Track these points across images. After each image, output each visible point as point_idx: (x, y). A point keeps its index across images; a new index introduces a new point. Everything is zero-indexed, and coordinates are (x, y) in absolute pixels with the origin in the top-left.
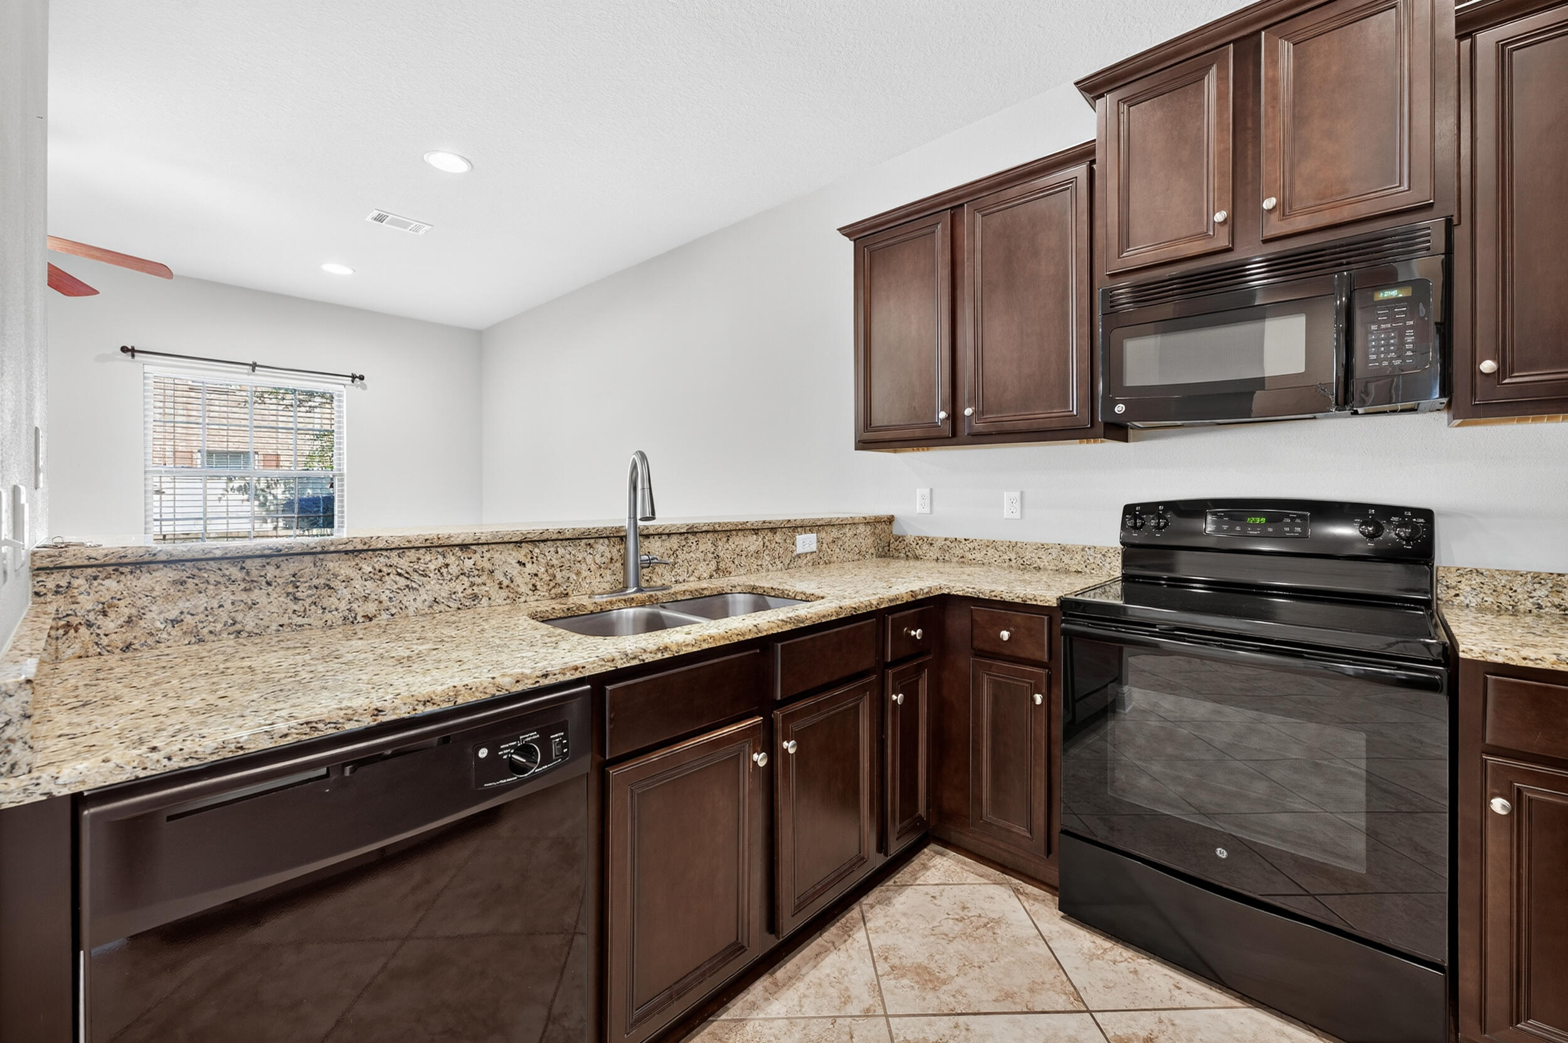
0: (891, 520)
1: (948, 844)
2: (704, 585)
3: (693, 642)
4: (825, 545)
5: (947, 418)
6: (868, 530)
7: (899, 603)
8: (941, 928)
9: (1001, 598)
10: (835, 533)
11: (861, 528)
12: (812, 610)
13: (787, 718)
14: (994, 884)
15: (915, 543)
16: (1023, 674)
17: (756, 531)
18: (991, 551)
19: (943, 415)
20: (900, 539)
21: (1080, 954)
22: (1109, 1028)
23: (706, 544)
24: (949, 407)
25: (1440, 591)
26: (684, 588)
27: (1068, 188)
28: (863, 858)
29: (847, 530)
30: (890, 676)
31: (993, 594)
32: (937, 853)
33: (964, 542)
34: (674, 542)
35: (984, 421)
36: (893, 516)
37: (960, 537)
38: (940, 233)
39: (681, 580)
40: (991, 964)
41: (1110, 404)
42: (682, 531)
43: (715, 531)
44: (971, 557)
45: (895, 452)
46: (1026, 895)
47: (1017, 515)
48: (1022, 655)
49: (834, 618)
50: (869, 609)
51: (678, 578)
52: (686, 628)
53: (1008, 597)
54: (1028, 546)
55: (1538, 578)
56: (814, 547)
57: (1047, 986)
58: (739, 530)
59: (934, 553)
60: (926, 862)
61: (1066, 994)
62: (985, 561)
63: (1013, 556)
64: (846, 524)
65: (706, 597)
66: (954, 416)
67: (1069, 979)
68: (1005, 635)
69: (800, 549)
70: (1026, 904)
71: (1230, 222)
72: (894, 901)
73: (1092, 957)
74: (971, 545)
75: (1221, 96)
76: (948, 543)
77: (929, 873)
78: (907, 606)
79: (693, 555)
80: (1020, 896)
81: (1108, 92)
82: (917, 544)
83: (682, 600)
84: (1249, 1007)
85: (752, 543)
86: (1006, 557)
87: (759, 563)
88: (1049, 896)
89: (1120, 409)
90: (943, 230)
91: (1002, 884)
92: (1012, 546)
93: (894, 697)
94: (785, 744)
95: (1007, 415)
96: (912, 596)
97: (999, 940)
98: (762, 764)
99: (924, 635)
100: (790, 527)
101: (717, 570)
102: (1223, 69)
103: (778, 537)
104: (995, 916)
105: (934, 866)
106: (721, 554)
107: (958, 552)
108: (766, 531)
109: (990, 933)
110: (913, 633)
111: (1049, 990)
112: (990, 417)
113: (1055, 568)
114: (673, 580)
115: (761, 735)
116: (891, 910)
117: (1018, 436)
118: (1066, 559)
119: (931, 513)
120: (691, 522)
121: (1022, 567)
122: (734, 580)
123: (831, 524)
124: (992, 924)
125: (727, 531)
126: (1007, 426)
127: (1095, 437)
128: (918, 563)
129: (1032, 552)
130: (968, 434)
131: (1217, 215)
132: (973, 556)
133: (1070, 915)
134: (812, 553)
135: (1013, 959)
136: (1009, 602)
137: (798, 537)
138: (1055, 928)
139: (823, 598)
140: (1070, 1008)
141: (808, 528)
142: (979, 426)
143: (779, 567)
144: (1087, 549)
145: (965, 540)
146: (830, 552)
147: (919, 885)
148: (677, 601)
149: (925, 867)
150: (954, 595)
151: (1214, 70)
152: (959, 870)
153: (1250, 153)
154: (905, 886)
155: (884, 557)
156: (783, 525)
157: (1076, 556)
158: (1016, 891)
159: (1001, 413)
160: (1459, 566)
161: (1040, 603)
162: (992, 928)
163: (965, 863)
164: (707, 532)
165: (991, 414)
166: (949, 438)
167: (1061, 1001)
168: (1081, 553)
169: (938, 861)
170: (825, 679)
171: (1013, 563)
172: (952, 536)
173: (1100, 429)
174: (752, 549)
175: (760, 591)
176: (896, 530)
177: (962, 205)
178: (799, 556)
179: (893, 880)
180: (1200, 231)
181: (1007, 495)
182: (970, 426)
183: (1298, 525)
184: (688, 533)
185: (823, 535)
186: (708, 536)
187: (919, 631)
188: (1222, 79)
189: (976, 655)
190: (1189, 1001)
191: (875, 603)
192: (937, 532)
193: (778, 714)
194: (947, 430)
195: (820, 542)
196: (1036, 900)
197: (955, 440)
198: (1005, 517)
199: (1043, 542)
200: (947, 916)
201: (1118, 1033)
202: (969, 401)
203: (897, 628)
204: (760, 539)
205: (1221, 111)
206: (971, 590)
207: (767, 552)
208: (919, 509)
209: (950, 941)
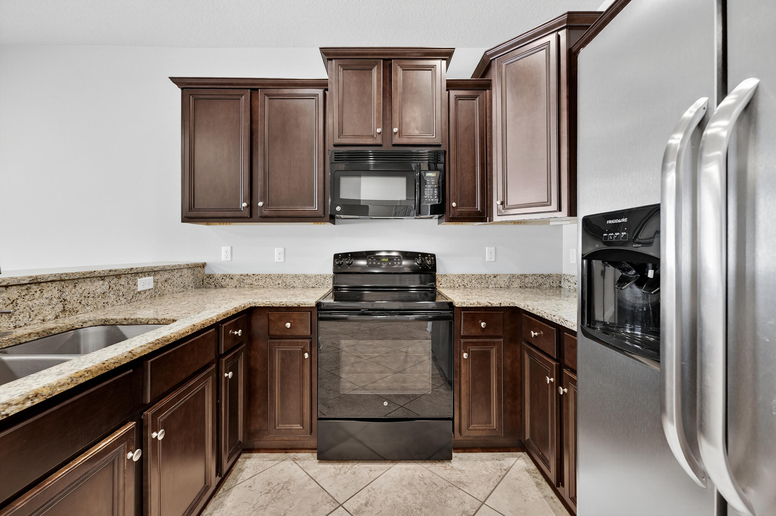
0: (204, 265)
1: (251, 450)
2: (50, 325)
3: (69, 381)
4: (160, 285)
5: (247, 207)
6: (189, 272)
7: (229, 316)
8: (259, 504)
9: (286, 305)
10: (167, 275)
11: (185, 271)
12: (172, 331)
13: (155, 416)
14: (282, 461)
15: (221, 278)
16: (297, 344)
17: (102, 277)
18: (268, 280)
19: (244, 205)
20: (210, 276)
21: (330, 478)
22: (350, 510)
23: (52, 291)
24: (248, 201)
25: (438, 284)
26: (26, 332)
27: (314, 99)
28: (208, 486)
29: (175, 273)
30: (224, 362)
31: (281, 304)
32: (246, 458)
33: (253, 276)
34: (14, 293)
35: (269, 210)
36: (205, 263)
37: (250, 273)
38: (243, 100)
39: (22, 324)
40: (290, 509)
41: (334, 206)
42: (24, 282)
43: (62, 280)
44: (256, 284)
45: (208, 224)
46: (299, 459)
47: (282, 260)
48: (297, 334)
49: (190, 333)
50: (212, 323)
51: (18, 323)
52: (55, 369)
53: (290, 305)
54: (288, 276)
55: (459, 277)
56: (151, 286)
57: (320, 504)
58: (87, 278)
59: (234, 282)
60: (241, 467)
61: (329, 502)
62: (264, 286)
63: (280, 282)
64: (175, 269)
65: (54, 334)
66: (251, 206)
67: (329, 494)
68: (288, 325)
69: (140, 288)
70: (300, 465)
71: (382, 133)
72: (225, 502)
73: (336, 475)
74: (257, 278)
75: (378, 80)
76: (243, 277)
77: (244, 473)
78: (234, 316)
79: (37, 302)
80: (297, 462)
81: (334, 59)
82: (223, 279)
83: (26, 342)
84: (396, 464)
85: (100, 287)
86: (277, 283)
87: (106, 301)
88: (310, 454)
89: (338, 208)
90: (245, 100)
91: (286, 459)
92: (280, 276)
93: (226, 375)
94: (154, 435)
95: (283, 208)
96: (236, 310)
97: (292, 493)
98: (136, 459)
99: (242, 333)
100: (132, 274)
101: (64, 311)
102: (379, 69)
103: (123, 281)
104: (287, 480)
105: (246, 467)
106: (68, 298)
107: (249, 281)
108: (112, 277)
109: (286, 491)
110: (236, 333)
111: (321, 505)
112: (273, 208)
113: (302, 286)
114: (12, 326)
115: (134, 437)
116: (225, 509)
117: (288, 219)
118: (307, 282)
119: (231, 261)
120: (34, 274)
121: (285, 287)
122: (82, 317)
123: (164, 270)
124: (285, 486)
125: (74, 279)
126: (283, 214)
127: (325, 221)
128: (225, 290)
129: (290, 279)
130: (260, 217)
131: (378, 129)
132: (258, 283)
133: (321, 460)
134: (149, 290)
135: (301, 499)
136: (290, 307)
137: (139, 279)
138: (316, 470)
139: (174, 321)
140: (333, 508)
141: (147, 274)
142: (266, 213)
143: (123, 302)
144: (317, 276)
145: (253, 275)
146: (163, 288)
147: (239, 484)
148: (20, 344)
149: (241, 470)
150: (258, 306)
151: (376, 68)
152: (261, 462)
153: (388, 108)
154: (230, 489)
155: (200, 288)
156: (126, 272)
157: (312, 280)
158: (294, 460)
159: (279, 206)
160: (441, 274)
161: (307, 306)
162: (287, 487)
163: (264, 457)
164: (52, 281)
165: (274, 206)
166: (248, 218)
167: (328, 508)
168: (314, 278)
169: (249, 463)
170: (184, 376)
171: (280, 285)
172: (245, 273)
173: (328, 217)
174: (99, 291)
175: (112, 322)
176: (207, 271)
177: (257, 89)
178: (139, 293)
179: (222, 489)
180: (371, 134)
181: (277, 250)
182: (261, 212)
183: (399, 261)
184: (29, 284)
185: (158, 277)
186: (54, 285)
187: (240, 331)
188: (378, 73)
189: (271, 338)
190: (376, 474)
191: (215, 318)
192: (236, 271)
193: (149, 413)
194: (247, 214)
195: (156, 282)
196: (304, 460)
197: (251, 219)
198: (276, 261)
199: (296, 273)
200: (260, 494)
201: (354, 509)
202: (261, 198)
203: (226, 333)
204: (107, 283)
205: (378, 86)
206: (268, 303)
207: (112, 292)
208: (223, 258)
209: (265, 509)
